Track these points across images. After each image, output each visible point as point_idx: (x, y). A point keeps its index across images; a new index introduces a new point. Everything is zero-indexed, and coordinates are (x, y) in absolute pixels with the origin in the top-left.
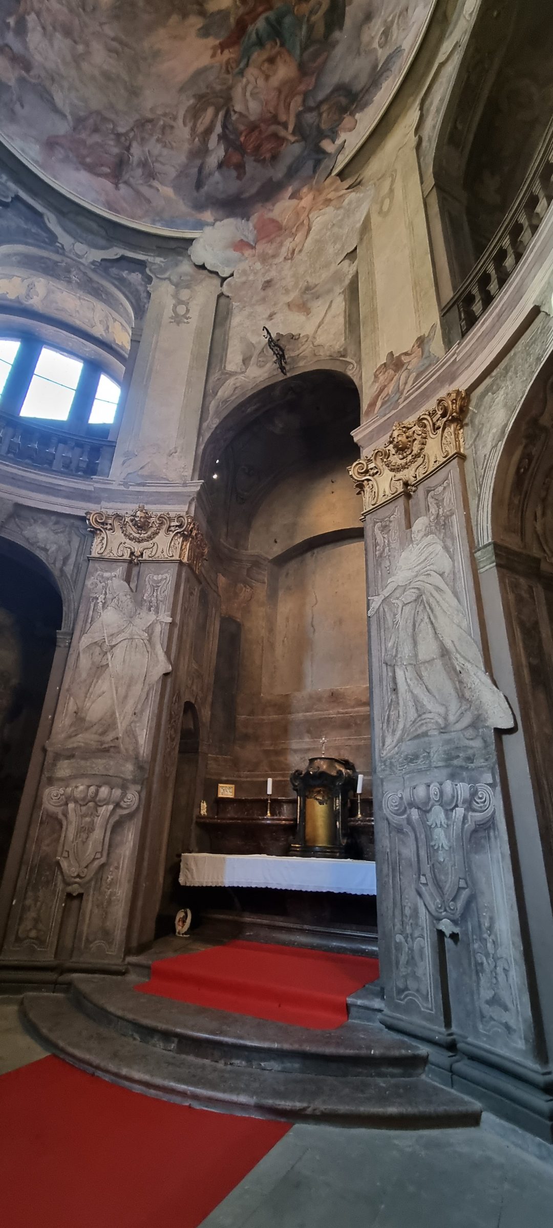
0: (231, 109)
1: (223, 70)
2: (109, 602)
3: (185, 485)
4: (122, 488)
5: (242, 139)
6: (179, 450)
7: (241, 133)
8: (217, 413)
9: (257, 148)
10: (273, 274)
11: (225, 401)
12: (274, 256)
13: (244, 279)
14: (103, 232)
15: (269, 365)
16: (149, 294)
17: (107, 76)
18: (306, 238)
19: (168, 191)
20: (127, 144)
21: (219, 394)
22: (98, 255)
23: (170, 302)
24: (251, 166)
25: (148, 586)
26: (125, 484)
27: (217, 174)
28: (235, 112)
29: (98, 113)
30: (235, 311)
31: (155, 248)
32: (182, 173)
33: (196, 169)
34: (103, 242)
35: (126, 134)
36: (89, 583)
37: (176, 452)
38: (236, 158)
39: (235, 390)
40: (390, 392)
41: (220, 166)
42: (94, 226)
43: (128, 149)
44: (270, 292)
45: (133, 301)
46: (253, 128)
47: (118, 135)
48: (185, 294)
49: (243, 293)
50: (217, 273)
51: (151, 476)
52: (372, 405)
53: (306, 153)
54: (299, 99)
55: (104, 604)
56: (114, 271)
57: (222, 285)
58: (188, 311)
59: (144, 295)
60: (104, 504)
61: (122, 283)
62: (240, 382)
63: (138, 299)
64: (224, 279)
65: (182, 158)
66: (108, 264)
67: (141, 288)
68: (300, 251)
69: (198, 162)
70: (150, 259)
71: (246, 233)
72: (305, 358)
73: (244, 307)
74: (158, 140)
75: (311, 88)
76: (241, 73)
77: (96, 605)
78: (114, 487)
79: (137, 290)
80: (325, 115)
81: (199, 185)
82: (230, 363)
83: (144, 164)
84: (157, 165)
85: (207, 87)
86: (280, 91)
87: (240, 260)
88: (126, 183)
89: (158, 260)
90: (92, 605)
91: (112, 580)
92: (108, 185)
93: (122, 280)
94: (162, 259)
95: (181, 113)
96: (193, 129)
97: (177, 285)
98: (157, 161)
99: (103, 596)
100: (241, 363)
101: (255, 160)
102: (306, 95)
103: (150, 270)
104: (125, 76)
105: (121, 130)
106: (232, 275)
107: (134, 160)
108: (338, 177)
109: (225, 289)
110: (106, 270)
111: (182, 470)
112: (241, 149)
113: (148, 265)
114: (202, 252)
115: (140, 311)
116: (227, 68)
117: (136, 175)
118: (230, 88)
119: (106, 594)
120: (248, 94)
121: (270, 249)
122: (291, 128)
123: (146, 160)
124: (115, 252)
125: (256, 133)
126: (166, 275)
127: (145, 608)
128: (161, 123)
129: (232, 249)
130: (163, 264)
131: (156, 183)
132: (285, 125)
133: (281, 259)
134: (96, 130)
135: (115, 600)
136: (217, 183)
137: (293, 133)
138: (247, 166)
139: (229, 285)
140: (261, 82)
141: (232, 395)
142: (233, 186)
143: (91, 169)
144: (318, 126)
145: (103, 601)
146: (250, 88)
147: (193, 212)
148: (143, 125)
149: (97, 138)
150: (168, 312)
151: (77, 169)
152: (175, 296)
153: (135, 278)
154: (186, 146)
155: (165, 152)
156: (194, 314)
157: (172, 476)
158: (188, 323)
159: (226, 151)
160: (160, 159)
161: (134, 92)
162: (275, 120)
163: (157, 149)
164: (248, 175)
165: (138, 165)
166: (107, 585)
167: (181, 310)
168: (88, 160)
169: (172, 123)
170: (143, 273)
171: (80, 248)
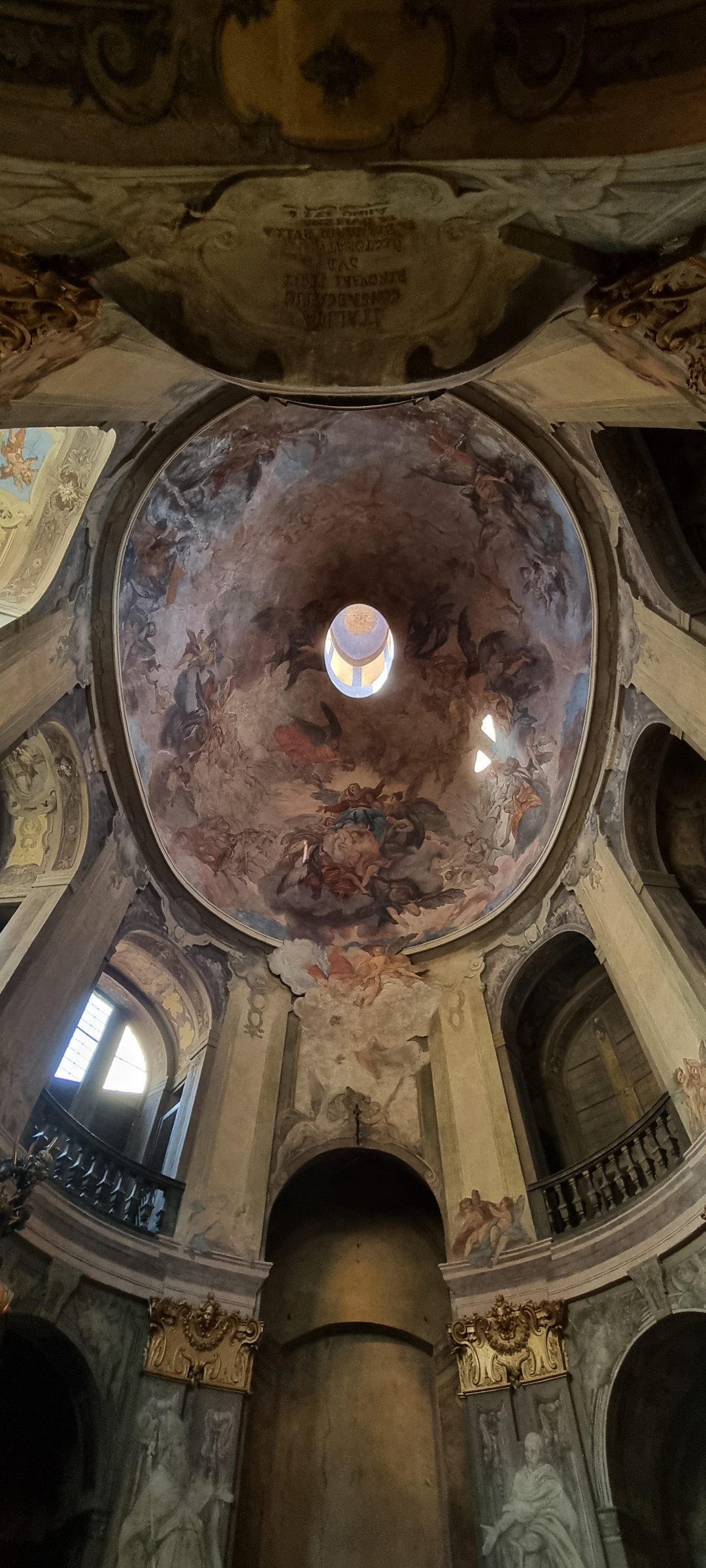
0: (320, 847)
1: (323, 821)
2: (160, 1455)
3: (253, 1265)
4: (187, 1257)
5: (323, 871)
6: (247, 1208)
7: (324, 867)
8: (286, 1165)
9: (334, 883)
10: (341, 1012)
11: (294, 1151)
12: (344, 995)
13: (313, 1004)
14: (199, 917)
15: (340, 1121)
16: (227, 992)
17: (237, 796)
18: (377, 995)
19: (254, 887)
20: (234, 843)
21: (288, 1138)
22: (190, 940)
23: (246, 1007)
24: (325, 892)
25: (207, 1431)
26: (191, 1251)
27: (296, 887)
28: (323, 851)
29: (222, 817)
30: (304, 1036)
31: (237, 941)
32: (269, 876)
33: (281, 878)
34: (196, 927)
35: (236, 836)
36: (139, 1418)
37: (244, 1212)
38: (315, 882)
39: (304, 1141)
40: (480, 1239)
41: (301, 882)
42: (194, 910)
43: (233, 846)
44: (337, 1029)
45: (213, 996)
46: (334, 867)
47: (230, 835)
48: (259, 1000)
49: (312, 1018)
50: (289, 988)
51: (216, 1244)
52: (461, 1242)
53: (374, 907)
54: (376, 869)
55: (155, 1457)
56: (200, 957)
57: (292, 1003)
58: (261, 1022)
59: (222, 990)
60: (168, 1281)
61: (206, 972)
62: (310, 1131)
63: (217, 995)
64: (295, 996)
65: (272, 865)
66: (197, 949)
67: (221, 982)
68: (370, 1004)
69: (284, 873)
70: (232, 951)
71: (320, 960)
72: (378, 1132)
73: (313, 1036)
74: (258, 847)
75: (386, 867)
76: (336, 830)
77: (145, 1457)
78: (180, 1254)
79: (217, 984)
80: (394, 890)
81: (280, 890)
82: (299, 1101)
83: (241, 860)
84: (251, 864)
85: (307, 827)
86: (361, 855)
87: (314, 985)
88: (223, 871)
89: (238, 954)
90: (140, 1460)
91: (166, 1414)
92: (209, 870)
93: (206, 969)
94: (241, 954)
95: (282, 835)
96: (287, 849)
97: (252, 987)
98: (252, 861)
99: (153, 1444)
100: (310, 1106)
101: (330, 891)
102: (381, 870)
103: (231, 964)
104: (250, 799)
105: (232, 832)
106: (303, 995)
107: (236, 855)
108: (408, 959)
109: (295, 1007)
110: (194, 955)
111: (250, 1240)
112: (321, 878)
113: (229, 958)
114: (278, 962)
115: (218, 1011)
116: (326, 822)
117: (232, 867)
118: (324, 835)
119: (157, 1440)
120: (336, 845)
121: (342, 987)
122: (365, 883)
123: (244, 858)
124: (204, 939)
125: (336, 872)
126: (244, 974)
127: (202, 1471)
128: (265, 836)
129: (307, 971)
130: (241, 960)
131: (246, 878)
132: (361, 879)
133: (351, 1002)
134: (215, 828)
135: (167, 1453)
136: (295, 894)
137: (366, 887)
138: (322, 892)
139: (299, 1004)
140: (349, 842)
141: (301, 1146)
142: (307, 902)
143: (201, 856)
144: (387, 896)
145: (154, 1454)
146: (338, 841)
147: (271, 912)
148: (250, 833)
149: (213, 833)
150: (243, 1021)
151: (191, 855)
152: (251, 1000)
153: (216, 968)
154: (278, 858)
155: (261, 857)
156: (267, 1028)
157: (240, 1247)
158: (261, 1037)
159: (308, 873)
160: (255, 860)
161: (252, 811)
162: (353, 870)
163: (254, 853)
164: (320, 900)
165: (236, 860)
166: (160, 1422)
167: (256, 1018)
168: (202, 849)
169: (273, 839)
170: (224, 964)
171: (180, 931)
